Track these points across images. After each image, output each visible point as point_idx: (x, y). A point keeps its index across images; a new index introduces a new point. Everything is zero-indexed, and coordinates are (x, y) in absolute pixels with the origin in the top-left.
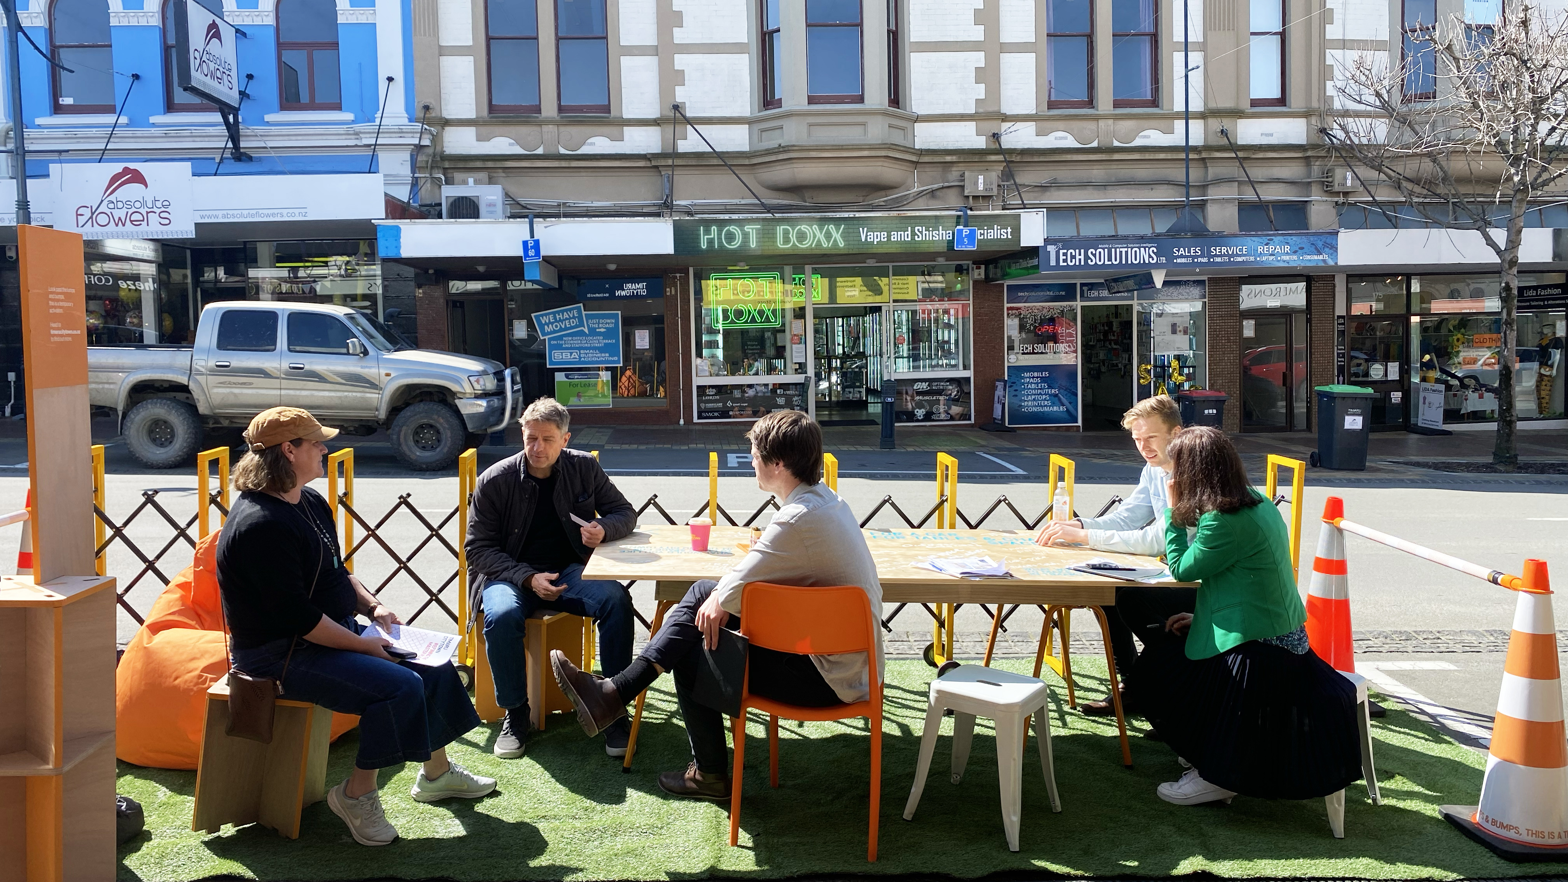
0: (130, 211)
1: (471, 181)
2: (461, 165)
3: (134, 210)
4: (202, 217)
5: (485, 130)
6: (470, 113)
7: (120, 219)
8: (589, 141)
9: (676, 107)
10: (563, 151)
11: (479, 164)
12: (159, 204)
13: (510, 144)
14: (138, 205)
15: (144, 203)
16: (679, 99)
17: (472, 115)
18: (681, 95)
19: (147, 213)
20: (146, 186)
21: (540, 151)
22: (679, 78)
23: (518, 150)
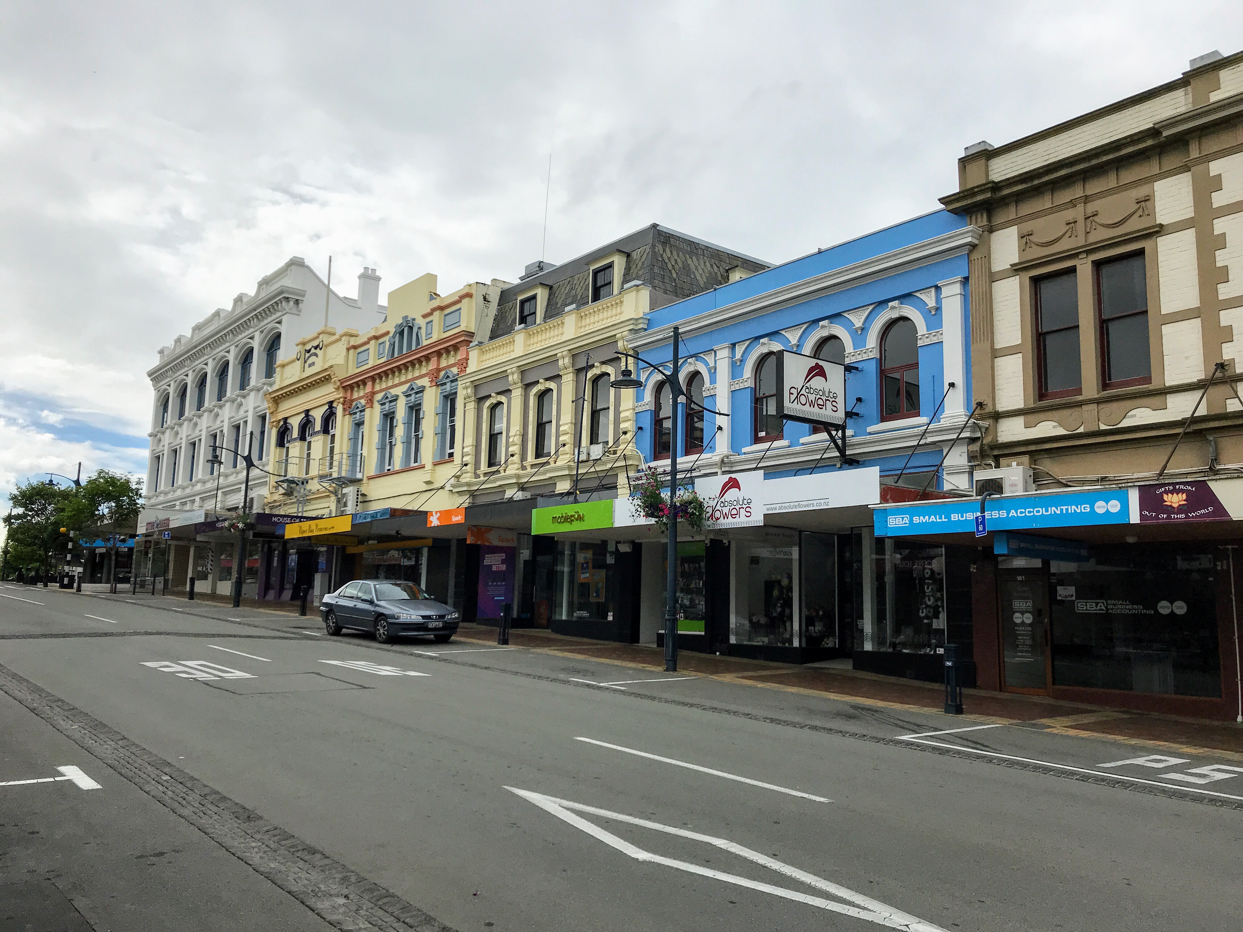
0: (731, 508)
1: (1014, 464)
2: (1007, 451)
3: (733, 507)
4: (768, 509)
5: (1032, 418)
6: (1019, 404)
7: (726, 513)
8: (1129, 414)
9: (1221, 366)
10: (1103, 427)
11: (1023, 449)
12: (745, 502)
13: (1054, 427)
14: (735, 503)
15: (738, 502)
16: (1226, 357)
17: (1021, 405)
18: (1228, 352)
19: (740, 508)
20: (740, 490)
21: (1081, 430)
22: (1227, 335)
23: (1062, 432)
